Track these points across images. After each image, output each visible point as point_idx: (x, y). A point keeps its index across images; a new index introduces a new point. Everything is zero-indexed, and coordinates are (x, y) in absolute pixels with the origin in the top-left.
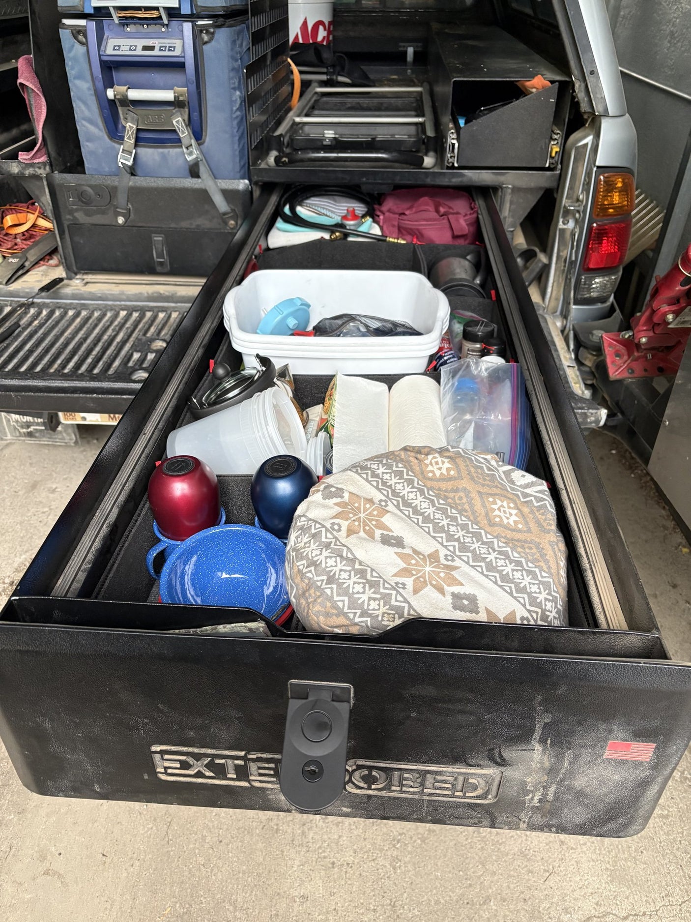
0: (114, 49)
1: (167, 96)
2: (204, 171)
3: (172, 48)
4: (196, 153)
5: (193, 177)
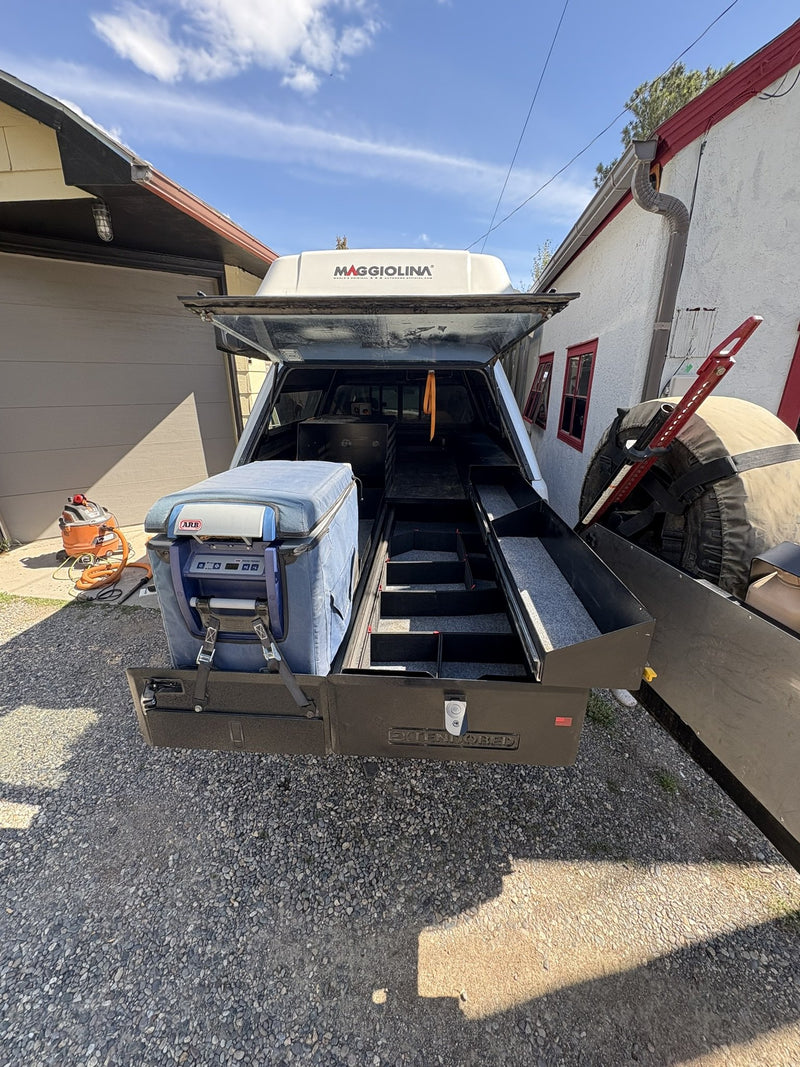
0: (198, 567)
1: (249, 605)
2: (283, 669)
3: (255, 567)
4: (275, 655)
5: (272, 672)
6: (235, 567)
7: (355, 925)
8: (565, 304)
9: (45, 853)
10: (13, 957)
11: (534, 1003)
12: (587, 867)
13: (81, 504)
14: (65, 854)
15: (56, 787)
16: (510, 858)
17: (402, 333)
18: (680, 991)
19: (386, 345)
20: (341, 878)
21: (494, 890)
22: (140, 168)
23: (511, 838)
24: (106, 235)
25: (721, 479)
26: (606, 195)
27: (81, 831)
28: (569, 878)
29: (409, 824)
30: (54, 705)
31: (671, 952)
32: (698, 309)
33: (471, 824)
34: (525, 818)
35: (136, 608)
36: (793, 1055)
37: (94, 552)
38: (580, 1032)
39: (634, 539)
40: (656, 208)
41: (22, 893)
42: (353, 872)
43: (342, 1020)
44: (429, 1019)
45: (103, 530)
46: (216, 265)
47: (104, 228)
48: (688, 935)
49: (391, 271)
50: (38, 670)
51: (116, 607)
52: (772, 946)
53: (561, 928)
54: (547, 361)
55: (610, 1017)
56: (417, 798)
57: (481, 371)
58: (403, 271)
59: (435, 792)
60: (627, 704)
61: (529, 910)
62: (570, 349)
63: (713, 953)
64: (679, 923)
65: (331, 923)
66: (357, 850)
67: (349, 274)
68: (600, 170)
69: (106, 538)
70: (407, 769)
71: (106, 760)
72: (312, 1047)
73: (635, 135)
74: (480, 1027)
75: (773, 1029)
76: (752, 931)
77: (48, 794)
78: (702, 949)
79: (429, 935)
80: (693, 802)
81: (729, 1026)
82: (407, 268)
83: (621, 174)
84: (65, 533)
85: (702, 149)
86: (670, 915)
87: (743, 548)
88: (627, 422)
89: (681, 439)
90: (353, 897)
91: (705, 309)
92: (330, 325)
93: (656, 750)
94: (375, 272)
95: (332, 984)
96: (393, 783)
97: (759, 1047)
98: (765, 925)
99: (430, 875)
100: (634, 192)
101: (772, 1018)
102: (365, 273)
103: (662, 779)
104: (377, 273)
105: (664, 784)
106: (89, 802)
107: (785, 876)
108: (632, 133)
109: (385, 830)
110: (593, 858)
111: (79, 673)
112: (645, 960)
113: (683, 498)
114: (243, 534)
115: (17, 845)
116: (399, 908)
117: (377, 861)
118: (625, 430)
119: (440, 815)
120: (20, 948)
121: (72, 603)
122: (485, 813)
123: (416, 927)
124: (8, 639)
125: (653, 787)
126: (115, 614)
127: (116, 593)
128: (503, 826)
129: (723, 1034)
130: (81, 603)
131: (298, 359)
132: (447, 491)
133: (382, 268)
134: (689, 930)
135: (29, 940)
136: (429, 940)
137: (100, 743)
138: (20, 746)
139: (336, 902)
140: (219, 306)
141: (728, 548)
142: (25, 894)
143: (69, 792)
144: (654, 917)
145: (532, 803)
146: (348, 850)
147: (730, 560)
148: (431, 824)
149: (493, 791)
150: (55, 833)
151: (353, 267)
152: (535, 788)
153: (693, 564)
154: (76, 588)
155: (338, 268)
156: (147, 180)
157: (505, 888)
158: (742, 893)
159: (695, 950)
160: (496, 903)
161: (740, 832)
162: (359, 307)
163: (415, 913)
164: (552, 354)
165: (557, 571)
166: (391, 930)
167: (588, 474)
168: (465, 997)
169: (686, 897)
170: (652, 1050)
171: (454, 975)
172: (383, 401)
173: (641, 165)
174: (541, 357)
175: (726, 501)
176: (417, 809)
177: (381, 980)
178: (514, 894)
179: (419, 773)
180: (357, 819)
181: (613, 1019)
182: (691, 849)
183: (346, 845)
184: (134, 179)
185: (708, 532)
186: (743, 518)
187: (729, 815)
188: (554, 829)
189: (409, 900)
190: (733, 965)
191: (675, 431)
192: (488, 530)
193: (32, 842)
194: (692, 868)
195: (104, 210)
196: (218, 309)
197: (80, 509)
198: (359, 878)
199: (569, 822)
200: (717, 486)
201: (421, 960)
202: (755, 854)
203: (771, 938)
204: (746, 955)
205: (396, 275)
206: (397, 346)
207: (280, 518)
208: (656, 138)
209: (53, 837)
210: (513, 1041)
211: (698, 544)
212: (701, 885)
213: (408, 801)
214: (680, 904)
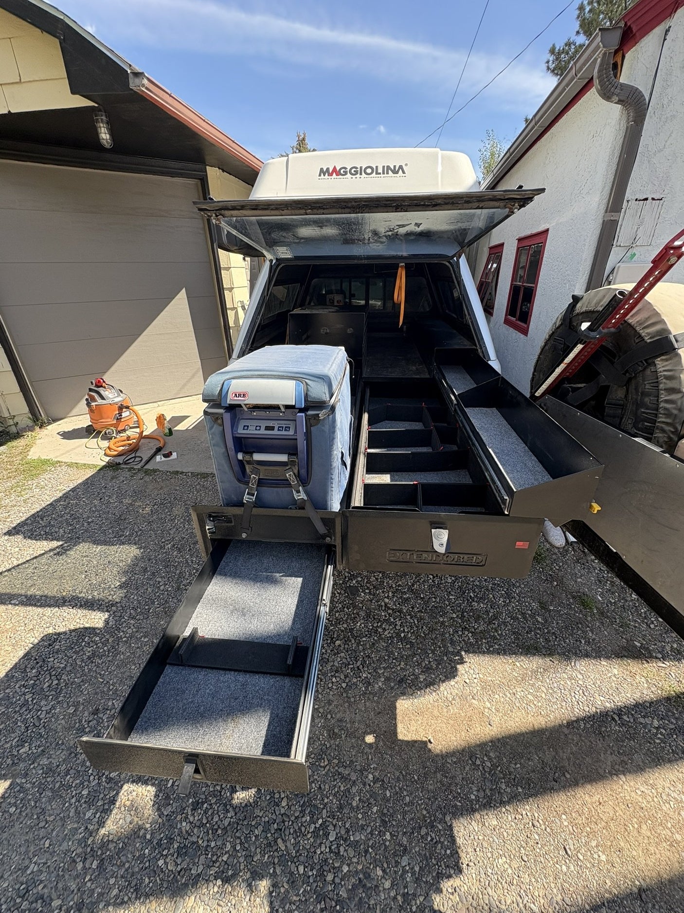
0: (244, 429)
1: (283, 458)
2: (308, 506)
3: (287, 429)
4: (303, 496)
5: (300, 509)
6: (272, 428)
7: (349, 694)
8: (530, 199)
9: (118, 644)
10: (109, 708)
11: (482, 746)
12: (522, 660)
13: (101, 386)
14: (133, 645)
15: (118, 600)
16: (463, 653)
17: (382, 230)
18: (590, 741)
19: (366, 241)
20: (336, 664)
21: (451, 674)
22: (137, 75)
23: (464, 640)
24: (107, 141)
25: (662, 354)
26: (567, 85)
27: (141, 630)
28: (508, 668)
29: (384, 629)
30: (105, 543)
31: (585, 717)
32: (646, 199)
33: (432, 630)
34: (474, 627)
35: (155, 471)
36: (672, 783)
37: (116, 426)
38: (516, 764)
39: (580, 407)
40: (615, 98)
41: (107, 669)
42: (344, 660)
43: (345, 752)
44: (406, 754)
45: (121, 408)
46: (199, 166)
47: (105, 136)
48: (598, 707)
49: (369, 171)
50: (88, 517)
51: (139, 470)
52: (662, 715)
53: (502, 700)
54: (496, 252)
55: (538, 756)
56: (390, 611)
57: (447, 264)
58: (380, 170)
59: (403, 607)
60: (557, 546)
61: (478, 688)
62: (520, 240)
63: (617, 718)
64: (592, 699)
65: (331, 693)
66: (346, 646)
67: (332, 175)
68: (552, 51)
69: (124, 415)
70: (381, 591)
71: (151, 582)
72: (325, 767)
73: (590, 11)
74: (443, 759)
75: (658, 767)
76: (648, 705)
77: (112, 605)
78: (608, 716)
79: (404, 702)
80: (607, 617)
81: (626, 764)
82: (384, 167)
83: (584, 64)
84: (91, 411)
85: (666, 34)
86: (586, 693)
87: (675, 412)
88: (580, 307)
89: (630, 321)
90: (346, 677)
91: (653, 199)
92: (320, 224)
93: (579, 580)
94: (356, 171)
95: (335, 731)
96: (371, 601)
97: (647, 777)
98: (658, 701)
99: (403, 663)
100: (596, 81)
101: (659, 760)
102: (346, 173)
103: (584, 601)
104: (356, 172)
105: (584, 604)
106: (144, 611)
107: (677, 669)
108: (588, 9)
109: (366, 633)
110: (527, 654)
111: (120, 519)
112: (565, 722)
113: (627, 371)
114: (281, 402)
115: (97, 639)
116: (380, 684)
117: (362, 654)
118: (578, 314)
119: (408, 624)
120: (113, 703)
121: (104, 467)
122: (443, 623)
123: (394, 696)
124: (61, 495)
125: (576, 606)
126: (140, 475)
127: (137, 459)
128: (457, 632)
129: (621, 769)
130: (112, 466)
131: (289, 256)
132: (414, 371)
133: (361, 168)
134: (600, 703)
135: (118, 698)
136: (403, 705)
137: (145, 570)
138: (86, 572)
139: (334, 680)
140: (228, 209)
141: (662, 412)
142: (109, 670)
143: (128, 604)
144: (573, 694)
145: (479, 617)
146: (340, 646)
147: (663, 422)
148: (402, 629)
149: (448, 607)
150: (123, 631)
151: (335, 167)
152: (482, 606)
153: (630, 426)
154: (106, 455)
155: (322, 169)
156: (142, 86)
157: (459, 673)
158: (643, 680)
159: (603, 716)
160: (452, 683)
161: (643, 639)
162: (348, 207)
163: (392, 688)
164: (502, 245)
165: (514, 434)
166: (376, 698)
167: (541, 354)
168: (432, 741)
169: (598, 682)
170: (568, 776)
171: (423, 727)
172: (352, 293)
173: (605, 54)
174: (491, 248)
175: (665, 373)
176: (390, 619)
177: (370, 729)
178: (466, 677)
179: (391, 594)
180: (345, 626)
181: (539, 758)
182: (603, 650)
183: (338, 643)
184: (132, 86)
185: (647, 400)
186: (678, 387)
187: (635, 627)
188: (496, 634)
189: (388, 679)
190: (632, 727)
191: (625, 314)
192: (455, 402)
193: (107, 637)
194: (604, 663)
195: (104, 118)
196: (227, 213)
197: (101, 390)
198: (349, 664)
199: (509, 630)
200: (658, 361)
201: (399, 718)
202: (654, 654)
203: (662, 710)
204: (642, 720)
205: (374, 174)
206: (376, 241)
207: (307, 390)
208: (622, 24)
209: (121, 634)
210: (467, 768)
211: (637, 409)
212: (610, 674)
213: (383, 614)
214: (593, 686)
